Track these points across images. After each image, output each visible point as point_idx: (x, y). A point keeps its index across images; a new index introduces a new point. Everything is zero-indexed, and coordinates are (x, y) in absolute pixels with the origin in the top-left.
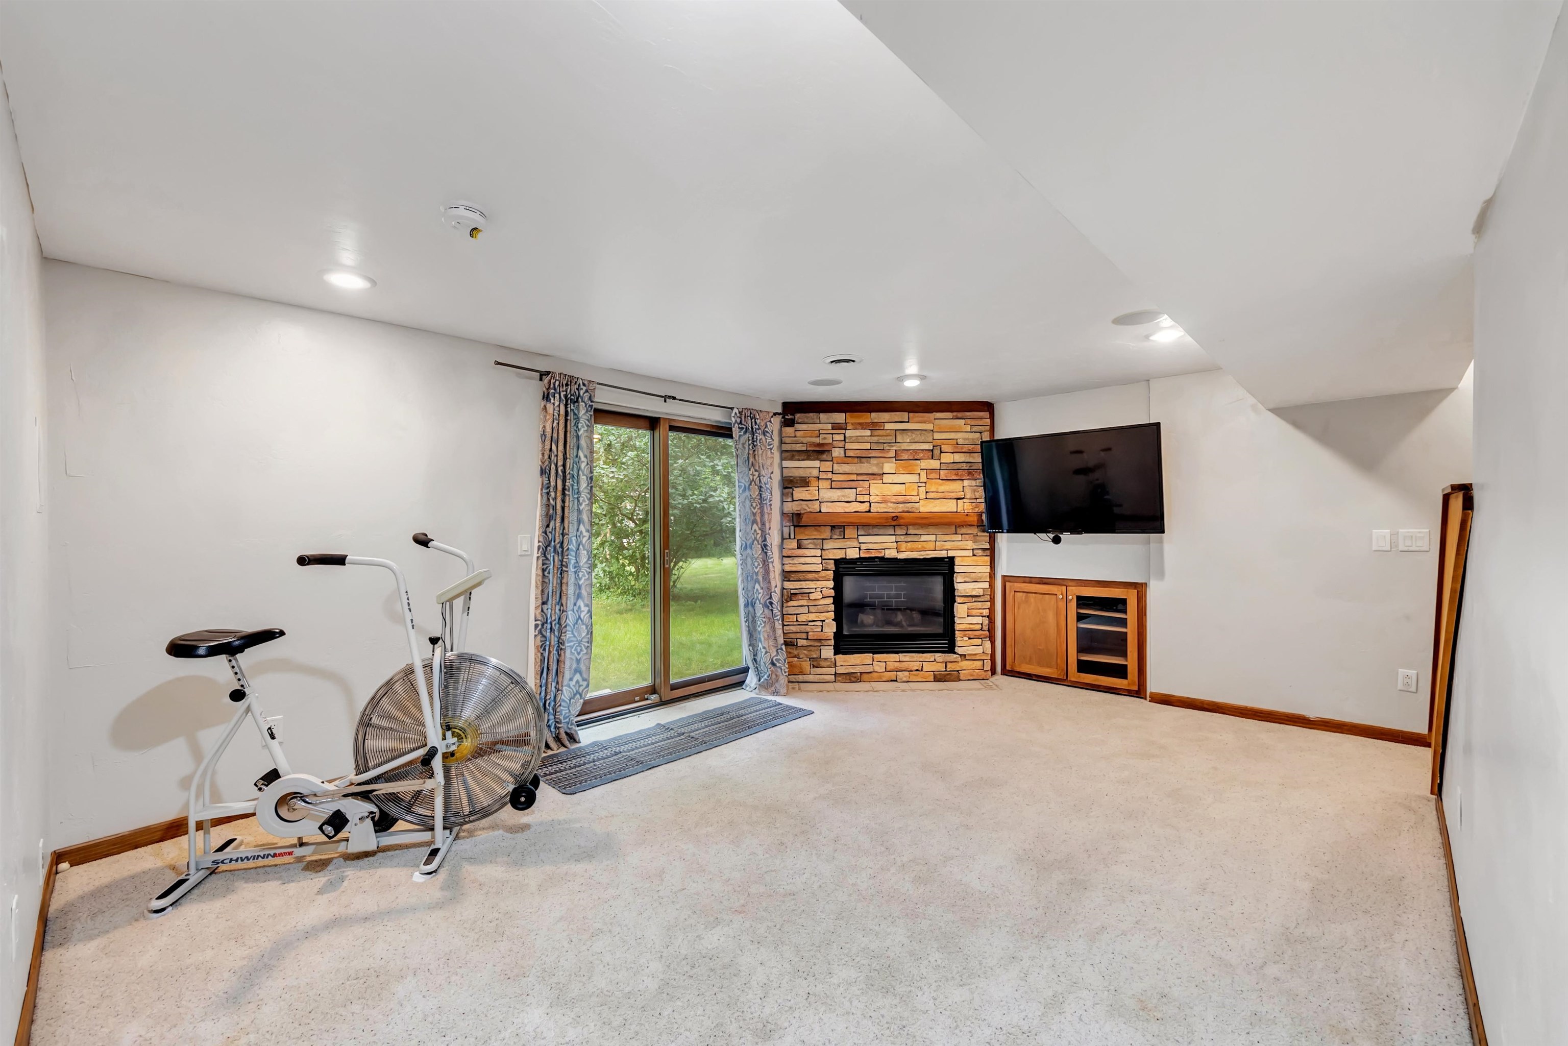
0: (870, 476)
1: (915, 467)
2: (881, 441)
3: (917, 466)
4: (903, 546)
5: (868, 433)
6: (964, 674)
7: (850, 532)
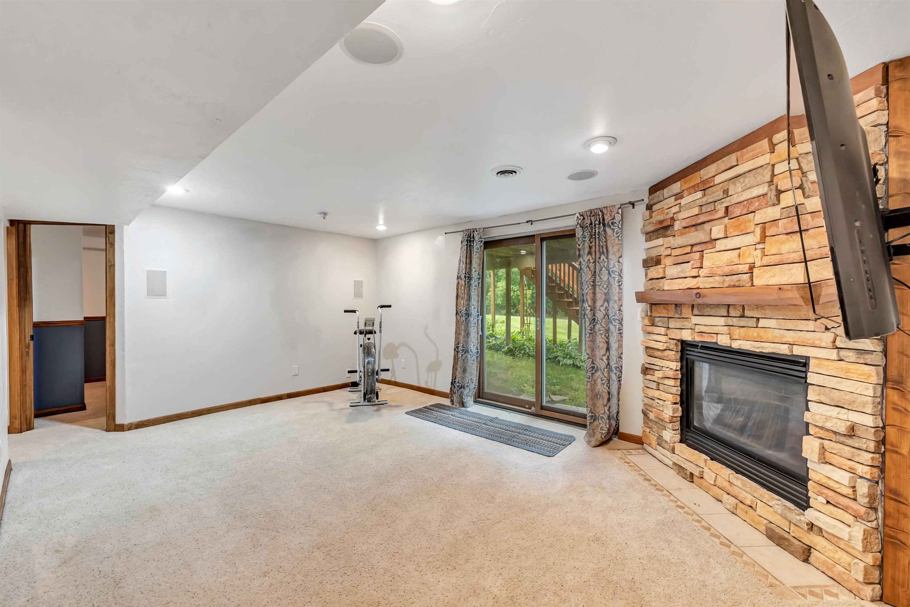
0: (703, 245)
1: (747, 224)
2: (710, 201)
3: (750, 221)
4: (737, 332)
5: (699, 194)
6: (818, 558)
7: (686, 312)
